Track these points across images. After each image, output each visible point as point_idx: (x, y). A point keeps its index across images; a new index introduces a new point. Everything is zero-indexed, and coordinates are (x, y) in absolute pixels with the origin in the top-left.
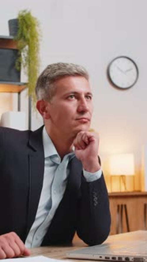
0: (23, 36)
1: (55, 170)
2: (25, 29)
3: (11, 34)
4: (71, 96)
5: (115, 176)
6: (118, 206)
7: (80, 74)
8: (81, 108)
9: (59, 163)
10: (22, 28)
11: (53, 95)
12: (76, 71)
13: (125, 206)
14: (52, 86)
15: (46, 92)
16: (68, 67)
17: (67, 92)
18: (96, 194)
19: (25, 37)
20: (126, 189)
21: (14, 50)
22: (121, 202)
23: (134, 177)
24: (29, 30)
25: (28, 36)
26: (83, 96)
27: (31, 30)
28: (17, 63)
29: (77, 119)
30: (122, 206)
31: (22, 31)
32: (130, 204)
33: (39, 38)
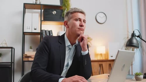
0: (64, 5)
1: (70, 51)
2: (65, 2)
3: (61, 4)
4: (78, 20)
5: (98, 54)
6: (100, 64)
7: (82, 12)
8: (81, 24)
9: (71, 48)
10: (64, 2)
11: (71, 19)
12: (81, 11)
13: (102, 64)
14: (71, 15)
15: (68, 18)
16: (78, 9)
17: (76, 18)
18: (86, 60)
19: (65, 5)
20: (102, 58)
21: (61, 10)
22: (100, 63)
23: (105, 54)
24: (67, 3)
25: (66, 5)
26: (82, 20)
27: (68, 3)
28: (62, 14)
29: (79, 29)
30: (101, 64)
31: (64, 3)
32: (104, 64)
33: (70, 5)
